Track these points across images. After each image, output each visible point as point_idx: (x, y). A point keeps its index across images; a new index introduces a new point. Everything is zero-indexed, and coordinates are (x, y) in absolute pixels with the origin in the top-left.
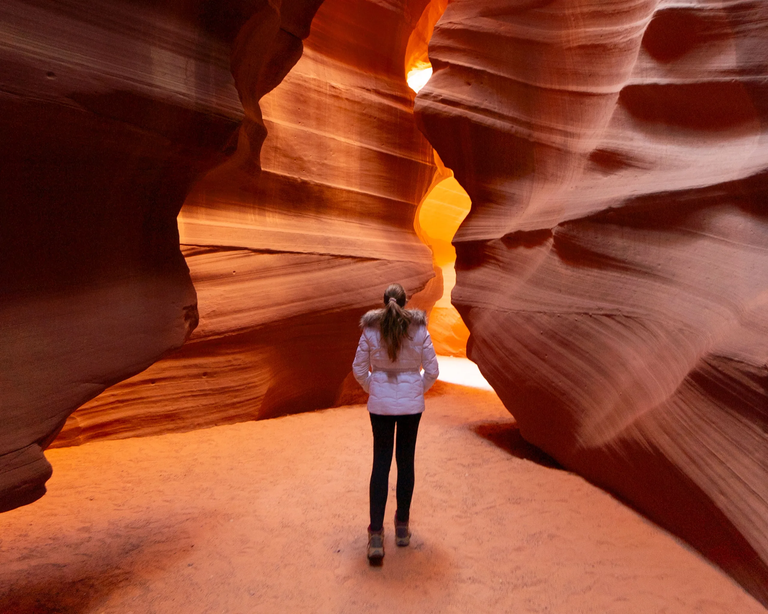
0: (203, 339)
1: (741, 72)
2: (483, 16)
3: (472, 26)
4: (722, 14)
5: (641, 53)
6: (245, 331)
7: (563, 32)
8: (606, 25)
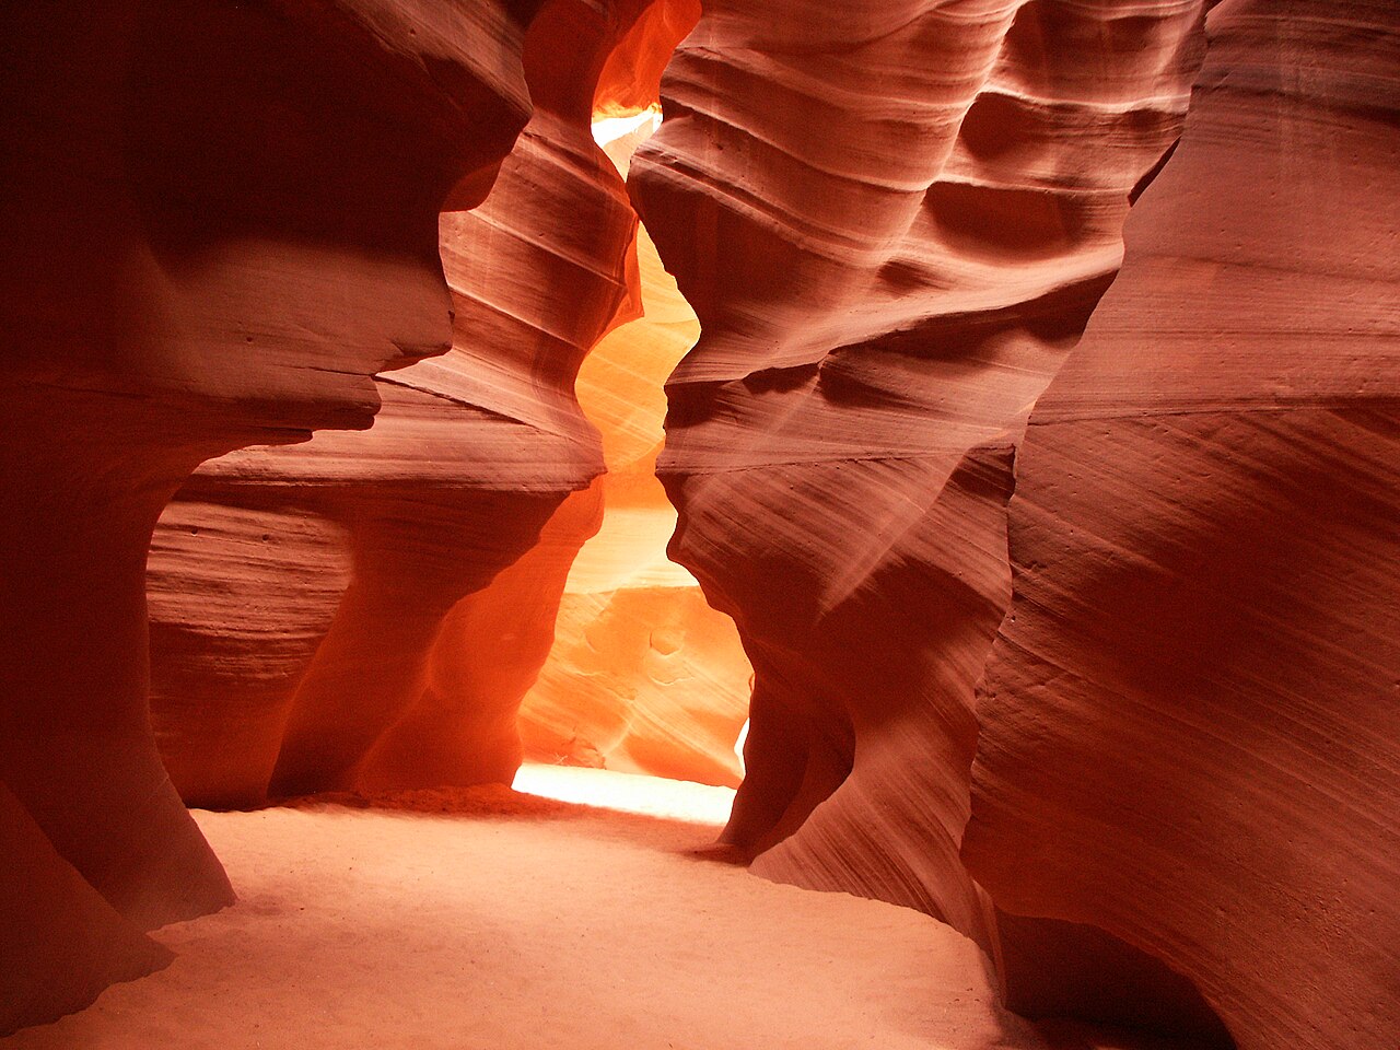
0: (265, 483)
1: (1055, 182)
2: (754, 49)
3: (735, 61)
4: (1046, 112)
5: (959, 143)
6: (327, 484)
7: (868, 97)
8: (922, 99)
